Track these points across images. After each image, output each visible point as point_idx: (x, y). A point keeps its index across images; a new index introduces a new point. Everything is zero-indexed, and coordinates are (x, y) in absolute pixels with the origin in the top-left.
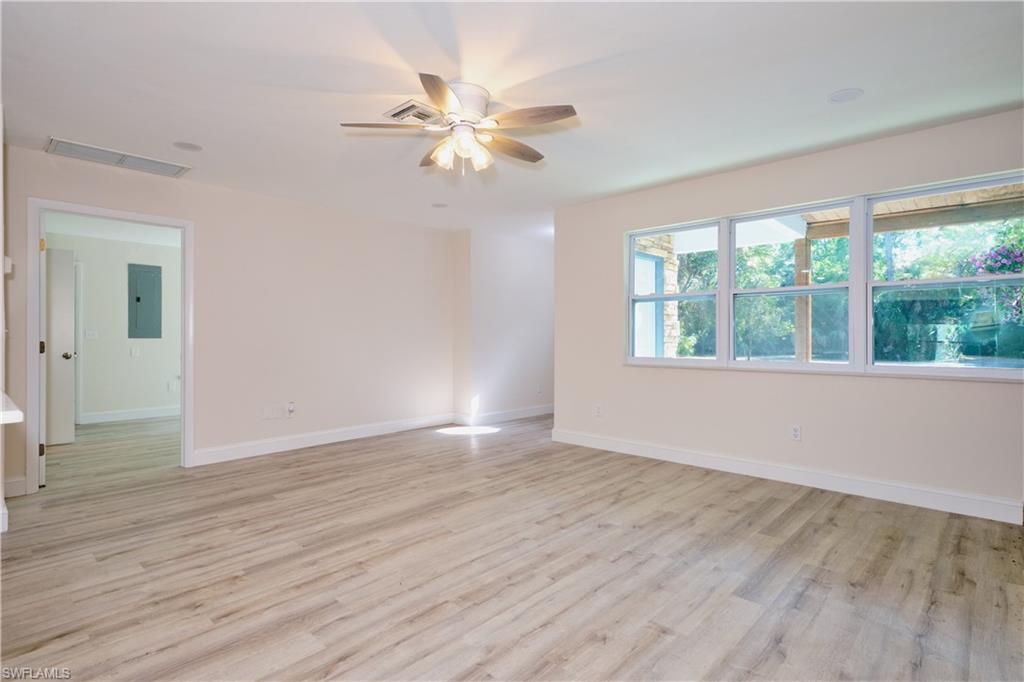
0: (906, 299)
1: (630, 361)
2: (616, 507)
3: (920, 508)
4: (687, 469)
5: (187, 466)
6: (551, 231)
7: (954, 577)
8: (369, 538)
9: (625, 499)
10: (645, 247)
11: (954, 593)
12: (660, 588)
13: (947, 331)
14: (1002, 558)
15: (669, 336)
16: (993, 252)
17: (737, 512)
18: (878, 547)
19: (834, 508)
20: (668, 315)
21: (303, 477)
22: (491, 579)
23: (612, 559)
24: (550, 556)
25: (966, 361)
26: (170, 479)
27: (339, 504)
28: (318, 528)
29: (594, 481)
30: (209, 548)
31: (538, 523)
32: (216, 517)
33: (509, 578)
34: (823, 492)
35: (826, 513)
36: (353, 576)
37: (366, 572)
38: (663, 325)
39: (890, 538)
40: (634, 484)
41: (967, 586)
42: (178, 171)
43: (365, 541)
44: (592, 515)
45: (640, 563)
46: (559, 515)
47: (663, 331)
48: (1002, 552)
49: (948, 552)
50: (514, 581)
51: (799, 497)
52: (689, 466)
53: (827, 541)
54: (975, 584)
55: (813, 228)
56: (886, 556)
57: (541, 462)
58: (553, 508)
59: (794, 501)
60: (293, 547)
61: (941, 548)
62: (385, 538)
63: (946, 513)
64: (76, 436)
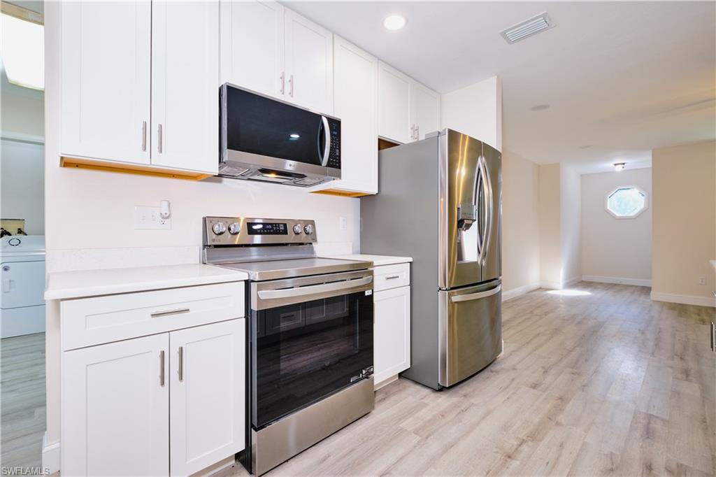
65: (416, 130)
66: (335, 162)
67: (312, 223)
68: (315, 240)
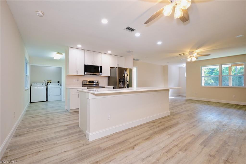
65: (118, 65)
66: (101, 72)
67: (99, 81)
68: (99, 84)
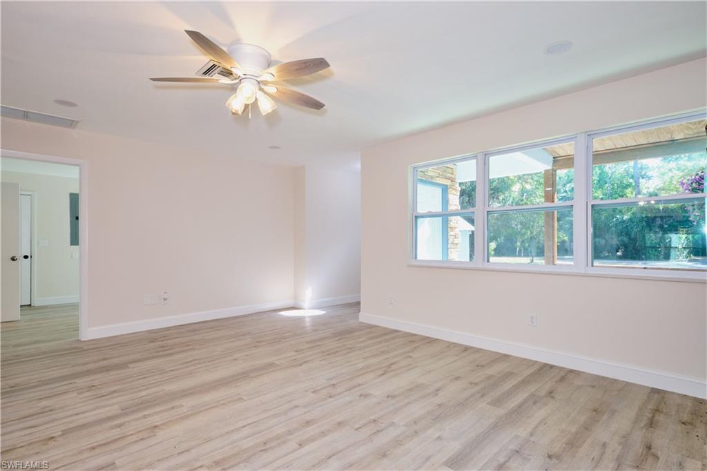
0: (649, 215)
1: (414, 263)
2: (382, 378)
3: (628, 383)
4: (451, 345)
5: (82, 340)
6: (358, 166)
7: (641, 451)
8: (176, 403)
9: (392, 371)
10: (432, 177)
11: (638, 467)
12: (384, 455)
13: (678, 240)
14: (688, 433)
15: (452, 243)
16: (697, 177)
17: (476, 384)
18: (583, 419)
19: (556, 382)
20: (451, 228)
21: (161, 349)
22: (250, 444)
23: (357, 426)
24: (308, 423)
25: (695, 260)
26: (65, 350)
27: (172, 373)
28: (144, 393)
29: (374, 356)
30: (51, 411)
31: (313, 392)
32: (75, 383)
33: (265, 444)
34: (552, 367)
35: (548, 387)
36: (142, 439)
37: (155, 435)
38: (447, 236)
39: (595, 411)
40: (407, 357)
41: (650, 460)
42: (71, 124)
43: (172, 406)
44: (359, 385)
45: (378, 431)
46: (334, 385)
47: (448, 239)
48: (689, 427)
49: (642, 425)
50: (268, 446)
51: (532, 371)
52: (454, 343)
53: (541, 413)
54: (658, 458)
55: (557, 161)
56: (587, 428)
57: (342, 339)
58: (331, 379)
59: (525, 376)
60: (114, 410)
61: (636, 420)
62: (188, 403)
63: (648, 387)
64: (21, 315)
